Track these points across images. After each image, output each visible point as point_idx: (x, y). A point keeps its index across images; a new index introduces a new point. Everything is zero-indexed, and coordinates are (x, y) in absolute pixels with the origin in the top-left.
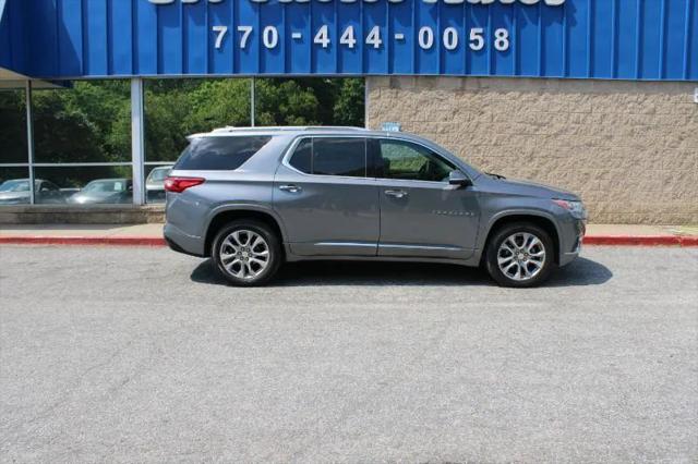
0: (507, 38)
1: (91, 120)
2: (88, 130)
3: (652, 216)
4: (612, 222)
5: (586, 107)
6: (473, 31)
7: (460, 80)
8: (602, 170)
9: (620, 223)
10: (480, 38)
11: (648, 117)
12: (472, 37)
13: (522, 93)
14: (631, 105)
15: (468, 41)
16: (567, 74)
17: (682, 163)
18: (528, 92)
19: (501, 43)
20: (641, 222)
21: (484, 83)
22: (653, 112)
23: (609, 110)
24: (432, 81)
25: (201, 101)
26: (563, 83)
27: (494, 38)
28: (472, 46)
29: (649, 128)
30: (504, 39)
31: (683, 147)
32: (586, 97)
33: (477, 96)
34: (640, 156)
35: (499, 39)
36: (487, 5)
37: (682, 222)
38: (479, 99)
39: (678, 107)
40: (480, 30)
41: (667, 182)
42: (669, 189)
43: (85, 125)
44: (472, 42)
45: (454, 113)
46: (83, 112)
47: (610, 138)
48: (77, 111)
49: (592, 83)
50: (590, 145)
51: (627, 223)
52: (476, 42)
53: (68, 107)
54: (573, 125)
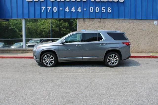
0: (111, 10)
1: (17, 29)
2: (16, 31)
3: (145, 51)
4: (135, 52)
5: (129, 26)
6: (103, 8)
7: (99, 19)
8: (133, 40)
9: (137, 53)
10: (104, 10)
11: (143, 28)
12: (102, 9)
13: (114, 22)
14: (139, 25)
15: (101, 10)
16: (124, 18)
17: (151, 39)
18: (115, 22)
19: (109, 11)
20: (142, 52)
21: (105, 20)
22: (145, 27)
23: (134, 26)
24: (93, 20)
25: (42, 25)
26: (123, 20)
27: (107, 10)
28: (102, 11)
29: (144, 31)
30: (110, 10)
31: (152, 35)
32: (129, 23)
33: (104, 23)
34: (142, 37)
35: (109, 10)
36: (106, 2)
37: (151, 52)
38: (104, 24)
39: (150, 25)
40: (104, 8)
41: (148, 43)
42: (149, 45)
43: (15, 30)
44: (102, 10)
45: (98, 27)
46: (15, 27)
47: (135, 33)
48: (14, 27)
49: (130, 20)
50: (130, 34)
51: (139, 53)
52: (103, 10)
53: (12, 26)
54: (126, 30)
